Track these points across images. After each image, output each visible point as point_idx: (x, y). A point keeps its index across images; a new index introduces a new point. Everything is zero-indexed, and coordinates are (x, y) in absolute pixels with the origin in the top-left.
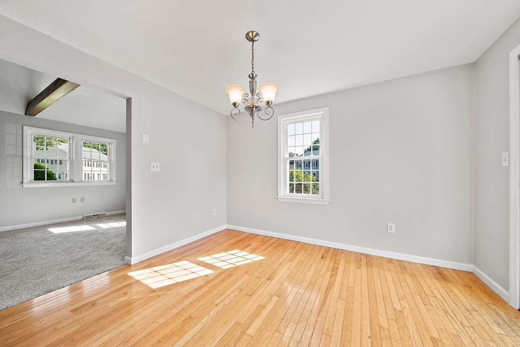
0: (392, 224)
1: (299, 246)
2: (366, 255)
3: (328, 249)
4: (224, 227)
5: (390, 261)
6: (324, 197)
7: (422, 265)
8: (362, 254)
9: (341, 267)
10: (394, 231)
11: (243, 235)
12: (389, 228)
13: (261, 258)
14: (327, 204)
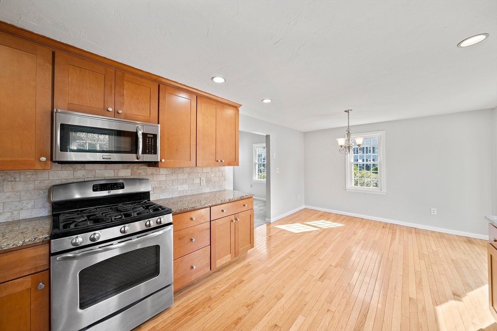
0: (434, 209)
1: (364, 221)
2: (415, 228)
3: (387, 224)
4: (303, 207)
5: (433, 232)
6: (383, 190)
7: (457, 235)
8: (412, 228)
9: (397, 236)
10: (435, 213)
11: (320, 213)
12: (432, 211)
13: (342, 225)
14: (385, 194)
